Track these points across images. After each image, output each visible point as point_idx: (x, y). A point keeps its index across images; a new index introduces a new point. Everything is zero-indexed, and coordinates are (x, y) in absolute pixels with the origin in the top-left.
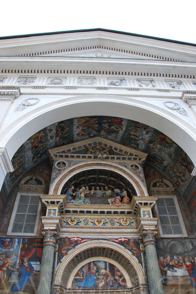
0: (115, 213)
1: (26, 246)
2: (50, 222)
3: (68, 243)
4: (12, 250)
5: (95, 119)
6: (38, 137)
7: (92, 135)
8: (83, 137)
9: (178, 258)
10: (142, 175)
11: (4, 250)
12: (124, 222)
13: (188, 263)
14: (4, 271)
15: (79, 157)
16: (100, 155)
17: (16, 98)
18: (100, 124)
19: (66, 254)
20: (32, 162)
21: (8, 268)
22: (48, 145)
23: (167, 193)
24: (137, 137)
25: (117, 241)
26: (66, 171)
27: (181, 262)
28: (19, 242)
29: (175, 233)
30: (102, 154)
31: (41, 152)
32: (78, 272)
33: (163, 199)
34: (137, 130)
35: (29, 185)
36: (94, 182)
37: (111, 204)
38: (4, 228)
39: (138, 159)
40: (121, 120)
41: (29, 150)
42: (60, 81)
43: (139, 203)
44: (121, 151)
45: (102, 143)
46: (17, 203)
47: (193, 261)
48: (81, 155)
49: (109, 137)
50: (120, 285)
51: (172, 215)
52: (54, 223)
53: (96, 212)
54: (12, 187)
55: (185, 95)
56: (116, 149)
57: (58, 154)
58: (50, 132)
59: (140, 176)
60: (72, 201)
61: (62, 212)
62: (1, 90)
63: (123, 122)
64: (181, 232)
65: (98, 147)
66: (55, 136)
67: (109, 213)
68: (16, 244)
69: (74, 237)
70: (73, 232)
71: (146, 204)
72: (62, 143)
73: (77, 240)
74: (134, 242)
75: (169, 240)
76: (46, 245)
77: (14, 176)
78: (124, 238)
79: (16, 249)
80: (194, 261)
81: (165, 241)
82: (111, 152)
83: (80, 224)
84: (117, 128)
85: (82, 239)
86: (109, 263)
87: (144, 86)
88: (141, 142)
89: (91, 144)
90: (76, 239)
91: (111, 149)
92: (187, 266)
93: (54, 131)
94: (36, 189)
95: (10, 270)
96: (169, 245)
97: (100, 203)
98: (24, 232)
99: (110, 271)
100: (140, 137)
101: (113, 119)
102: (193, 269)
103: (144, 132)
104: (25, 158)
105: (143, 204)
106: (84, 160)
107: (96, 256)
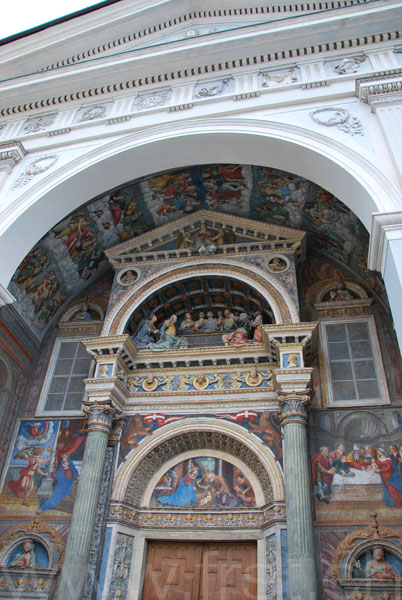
0: (234, 361)
1: (67, 433)
2: (100, 388)
3: (141, 425)
4: (43, 441)
5: (184, 175)
6: (77, 229)
7: (189, 208)
8: (172, 215)
9: (362, 448)
10: (292, 279)
11: (31, 442)
12: (251, 380)
13: (383, 459)
14: (30, 477)
15: (162, 257)
16: (203, 248)
17: (17, 162)
18: (198, 183)
19: (135, 445)
20: (81, 277)
21: (36, 471)
22: (103, 241)
23: (354, 312)
24: (279, 197)
25: (235, 418)
26: (136, 288)
27: (369, 456)
28: (55, 428)
29: (361, 397)
30: (206, 245)
31: (93, 257)
32: (162, 478)
33: (343, 325)
34: (276, 184)
35: (76, 323)
36: (203, 303)
37: (227, 345)
38: (32, 404)
39: (285, 246)
40: (239, 168)
41: (63, 257)
42: (100, 110)
43: (276, 338)
44: (250, 232)
45: (211, 223)
46: (54, 358)
47: (395, 454)
48: (166, 253)
49: (225, 206)
50: (242, 502)
51: (361, 359)
52: (106, 390)
53: (194, 364)
54: (46, 329)
55: (362, 85)
56: (240, 230)
57: (123, 257)
58: (99, 217)
59: (288, 281)
60: (150, 345)
61: (131, 368)
62: (2, 151)
63: (243, 172)
64: (376, 394)
65: (203, 231)
66: (112, 223)
67: (221, 362)
68: (51, 430)
69: (152, 414)
70: (149, 405)
71: (290, 340)
72: (132, 233)
73: (157, 419)
74: (268, 419)
75: (346, 413)
76: (91, 431)
77: (44, 309)
78: (249, 411)
79: (51, 438)
80: (398, 455)
81: (337, 414)
82: (230, 237)
83: (164, 388)
84: (235, 187)
85: (167, 417)
86: (223, 461)
87: (272, 85)
88: (290, 208)
89: (189, 227)
90: (154, 417)
91: (231, 231)
92: (380, 465)
93: (107, 213)
94: (89, 329)
95: (40, 475)
96: (346, 422)
97: (209, 345)
98: (65, 409)
99: (224, 476)
100: (287, 198)
101: (221, 168)
102: (392, 470)
103: (291, 186)
104: (61, 272)
105: (284, 341)
106: (174, 261)
107: (197, 448)
